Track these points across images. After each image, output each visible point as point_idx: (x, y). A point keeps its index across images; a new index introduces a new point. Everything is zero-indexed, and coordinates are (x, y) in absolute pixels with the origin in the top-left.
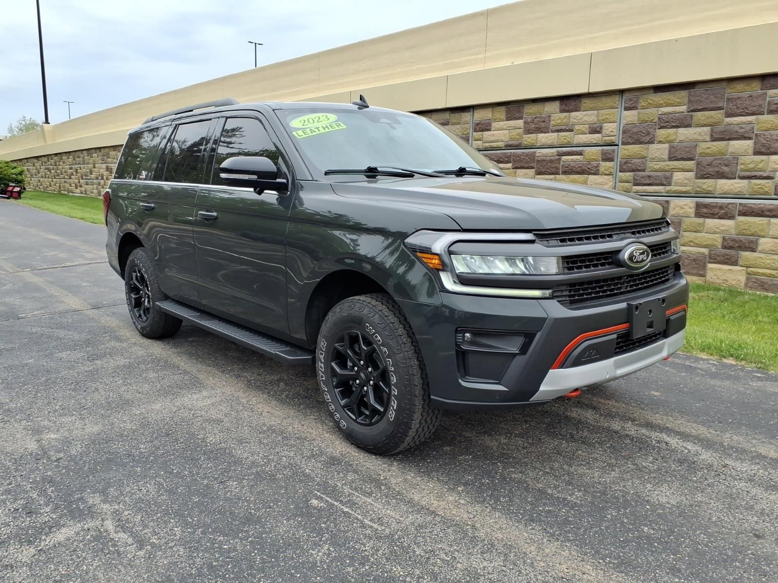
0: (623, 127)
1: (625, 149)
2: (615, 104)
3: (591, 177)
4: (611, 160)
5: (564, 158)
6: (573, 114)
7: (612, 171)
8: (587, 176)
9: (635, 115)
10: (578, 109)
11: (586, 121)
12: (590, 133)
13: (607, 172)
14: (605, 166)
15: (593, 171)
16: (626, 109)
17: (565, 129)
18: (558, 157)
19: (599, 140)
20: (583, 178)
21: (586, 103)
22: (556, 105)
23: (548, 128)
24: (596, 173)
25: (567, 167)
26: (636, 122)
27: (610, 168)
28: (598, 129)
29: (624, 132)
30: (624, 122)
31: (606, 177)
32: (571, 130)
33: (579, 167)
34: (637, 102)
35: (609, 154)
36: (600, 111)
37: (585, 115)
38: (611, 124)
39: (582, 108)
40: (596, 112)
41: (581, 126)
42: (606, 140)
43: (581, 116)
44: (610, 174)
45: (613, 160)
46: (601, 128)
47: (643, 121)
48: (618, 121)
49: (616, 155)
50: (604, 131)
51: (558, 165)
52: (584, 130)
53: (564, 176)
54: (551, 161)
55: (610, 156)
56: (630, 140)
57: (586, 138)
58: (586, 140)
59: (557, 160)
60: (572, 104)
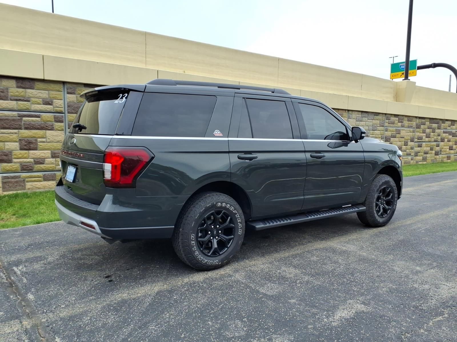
0: (68, 103)
1: (71, 116)
2: (61, 89)
3: (48, 132)
4: (61, 122)
5: (24, 119)
6: (29, 91)
7: (63, 128)
8: (45, 131)
9: (75, 98)
10: (33, 88)
11: (40, 96)
12: (44, 104)
13: (60, 129)
14: (57, 125)
15: (50, 128)
16: (68, 93)
17: (23, 100)
18: (19, 118)
19: (51, 109)
20: (42, 132)
21: (38, 85)
22: (13, 83)
23: (7, 97)
24: (52, 129)
25: (29, 125)
26: (75, 102)
27: (62, 126)
28: (50, 103)
29: (68, 106)
30: (67, 101)
31: (59, 131)
32: (29, 101)
33: (39, 125)
34: (75, 90)
35: (60, 118)
36: (50, 92)
37: (39, 93)
38: (60, 101)
39: (36, 88)
40: (47, 92)
41: (38, 99)
42: (57, 110)
43: (36, 93)
44: (62, 130)
45: (63, 122)
46: (52, 102)
47: (80, 101)
48: (63, 99)
49: (64, 119)
50: (54, 104)
51: (20, 123)
52: (39, 102)
53: (27, 131)
54: (14, 120)
55: (61, 120)
56: (73, 111)
57: (42, 107)
58: (41, 108)
59: (19, 119)
60: (28, 84)
